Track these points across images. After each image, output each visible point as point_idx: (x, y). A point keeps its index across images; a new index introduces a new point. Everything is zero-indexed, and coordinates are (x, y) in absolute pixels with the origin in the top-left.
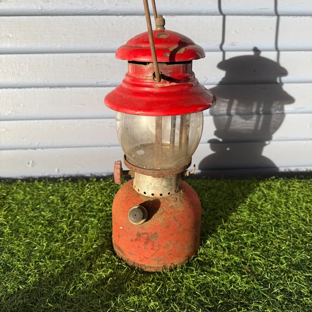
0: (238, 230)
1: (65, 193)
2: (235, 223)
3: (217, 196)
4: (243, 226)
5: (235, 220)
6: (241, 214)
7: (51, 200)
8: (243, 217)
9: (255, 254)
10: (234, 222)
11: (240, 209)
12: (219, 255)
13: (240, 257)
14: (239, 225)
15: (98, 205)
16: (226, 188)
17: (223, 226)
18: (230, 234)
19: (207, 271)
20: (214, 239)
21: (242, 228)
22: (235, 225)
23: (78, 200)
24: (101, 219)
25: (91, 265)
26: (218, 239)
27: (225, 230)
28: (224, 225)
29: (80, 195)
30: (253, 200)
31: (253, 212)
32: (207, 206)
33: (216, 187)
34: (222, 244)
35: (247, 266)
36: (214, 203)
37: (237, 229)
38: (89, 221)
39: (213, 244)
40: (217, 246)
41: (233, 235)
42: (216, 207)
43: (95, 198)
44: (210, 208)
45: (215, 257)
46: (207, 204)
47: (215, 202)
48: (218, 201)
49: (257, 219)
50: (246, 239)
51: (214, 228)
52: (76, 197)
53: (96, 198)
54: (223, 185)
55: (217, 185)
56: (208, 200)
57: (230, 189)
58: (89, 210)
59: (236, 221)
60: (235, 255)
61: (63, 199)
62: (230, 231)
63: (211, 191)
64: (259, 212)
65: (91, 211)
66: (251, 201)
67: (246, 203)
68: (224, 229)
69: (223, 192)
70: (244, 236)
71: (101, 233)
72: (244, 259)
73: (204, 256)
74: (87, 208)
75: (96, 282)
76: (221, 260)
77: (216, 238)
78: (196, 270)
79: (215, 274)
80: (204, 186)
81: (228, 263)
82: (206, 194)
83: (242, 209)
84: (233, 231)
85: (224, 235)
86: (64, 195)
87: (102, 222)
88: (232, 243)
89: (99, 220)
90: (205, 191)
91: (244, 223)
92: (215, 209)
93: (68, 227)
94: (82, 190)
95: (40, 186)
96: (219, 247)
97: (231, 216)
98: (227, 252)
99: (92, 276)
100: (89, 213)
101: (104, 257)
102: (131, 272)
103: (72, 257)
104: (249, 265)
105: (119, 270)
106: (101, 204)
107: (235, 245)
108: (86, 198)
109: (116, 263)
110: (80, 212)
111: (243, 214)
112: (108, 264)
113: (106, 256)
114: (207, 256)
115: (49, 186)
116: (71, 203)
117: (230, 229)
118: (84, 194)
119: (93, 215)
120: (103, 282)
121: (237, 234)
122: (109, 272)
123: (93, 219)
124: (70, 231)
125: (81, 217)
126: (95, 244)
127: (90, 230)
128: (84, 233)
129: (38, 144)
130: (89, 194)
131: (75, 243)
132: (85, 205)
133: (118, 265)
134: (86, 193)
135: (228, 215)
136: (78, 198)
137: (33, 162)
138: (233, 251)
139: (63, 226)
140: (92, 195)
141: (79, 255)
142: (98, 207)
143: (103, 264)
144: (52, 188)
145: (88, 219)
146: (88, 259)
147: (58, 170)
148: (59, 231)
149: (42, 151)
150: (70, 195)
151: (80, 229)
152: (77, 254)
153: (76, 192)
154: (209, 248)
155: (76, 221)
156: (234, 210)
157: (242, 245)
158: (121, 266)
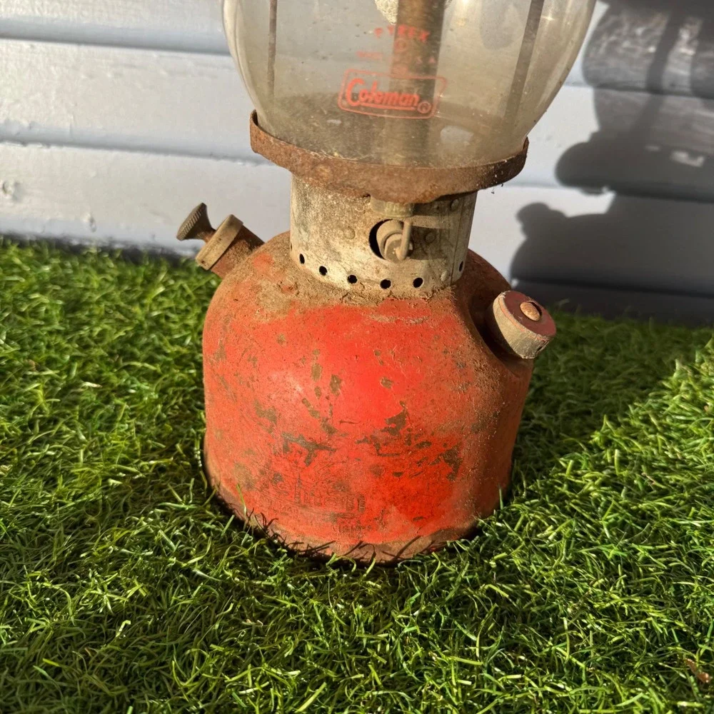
0: (668, 501)
1: (86, 289)
2: (660, 474)
3: (601, 368)
4: (691, 486)
5: (660, 461)
6: (683, 441)
7: (34, 304)
8: (689, 453)
10: (655, 469)
11: (683, 426)
12: (586, 590)
13: (671, 612)
14: (673, 482)
15: (181, 342)
16: (636, 347)
17: (614, 475)
18: (639, 509)
19: (526, 651)
20: (574, 523)
21: (686, 495)
22: (659, 480)
23: (122, 317)
24: (170, 391)
25: (77, 552)
26: (589, 526)
27: (620, 492)
28: (617, 473)
29: (131, 303)
32: (559, 397)
33: (601, 338)
34: (603, 548)
35: (696, 657)
37: (667, 498)
38: (133, 391)
39: (569, 544)
40: (584, 551)
41: (645, 517)
42: (592, 405)
43: (178, 319)
44: (569, 406)
45: (572, 596)
46: (561, 393)
48: (603, 389)
50: (699, 538)
51: (577, 481)
52: (118, 308)
53: (182, 320)
54: (629, 337)
55: (606, 332)
56: (568, 378)
58: (143, 355)
59: (663, 464)
60: (649, 602)
61: (73, 306)
62: (638, 499)
63: (582, 351)
65: (151, 360)
67: (706, 408)
68: (618, 488)
70: (694, 527)
71: (159, 436)
72: (688, 622)
73: (528, 586)
74: (142, 349)
75: (71, 624)
76: (594, 612)
77: (583, 517)
78: (486, 641)
79: (562, 672)
81: (622, 631)
82: (562, 358)
83: (691, 426)
84: (650, 503)
85: (617, 515)
86: (82, 296)
87: (174, 401)
88: (642, 551)
89: (163, 392)
90: (559, 348)
91: (693, 478)
92: (589, 413)
93: (53, 400)
94: (143, 289)
95: (17, 261)
96: (589, 557)
97: (648, 444)
98: (620, 583)
99: (65, 596)
100: (139, 364)
101: (135, 529)
102: (221, 604)
103: (20, 508)
104: (706, 652)
105: (175, 587)
106: (188, 341)
107: (656, 558)
108: (147, 317)
109: (170, 559)
110: (111, 355)
111: (691, 444)
112: (142, 556)
113: (145, 524)
114: (536, 587)
115: (47, 263)
116: (94, 322)
117: (639, 490)
118: (147, 301)
119: (155, 372)
120: (100, 630)
121: (666, 513)
122: (131, 592)
123: (145, 386)
124: (56, 412)
125: (111, 374)
126: (121, 474)
127: (119, 419)
128: (100, 429)
129: (30, 127)
130: (161, 303)
131: (54, 459)
132: (137, 336)
133: (176, 566)
134: (155, 300)
135: (635, 438)
136: (121, 313)
137: (17, 185)
138: (645, 583)
139: (36, 394)
140: (170, 309)
141: (48, 506)
142: (176, 348)
143: (124, 554)
144: (54, 269)
145: (129, 382)
146: (77, 525)
147: (92, 221)
148: (16, 409)
149: (45, 151)
150: (97, 297)
151: (92, 412)
152: (44, 499)
153: (119, 293)
154: (550, 555)
155: (88, 384)
156: (661, 425)
157: (682, 560)
158: (188, 572)
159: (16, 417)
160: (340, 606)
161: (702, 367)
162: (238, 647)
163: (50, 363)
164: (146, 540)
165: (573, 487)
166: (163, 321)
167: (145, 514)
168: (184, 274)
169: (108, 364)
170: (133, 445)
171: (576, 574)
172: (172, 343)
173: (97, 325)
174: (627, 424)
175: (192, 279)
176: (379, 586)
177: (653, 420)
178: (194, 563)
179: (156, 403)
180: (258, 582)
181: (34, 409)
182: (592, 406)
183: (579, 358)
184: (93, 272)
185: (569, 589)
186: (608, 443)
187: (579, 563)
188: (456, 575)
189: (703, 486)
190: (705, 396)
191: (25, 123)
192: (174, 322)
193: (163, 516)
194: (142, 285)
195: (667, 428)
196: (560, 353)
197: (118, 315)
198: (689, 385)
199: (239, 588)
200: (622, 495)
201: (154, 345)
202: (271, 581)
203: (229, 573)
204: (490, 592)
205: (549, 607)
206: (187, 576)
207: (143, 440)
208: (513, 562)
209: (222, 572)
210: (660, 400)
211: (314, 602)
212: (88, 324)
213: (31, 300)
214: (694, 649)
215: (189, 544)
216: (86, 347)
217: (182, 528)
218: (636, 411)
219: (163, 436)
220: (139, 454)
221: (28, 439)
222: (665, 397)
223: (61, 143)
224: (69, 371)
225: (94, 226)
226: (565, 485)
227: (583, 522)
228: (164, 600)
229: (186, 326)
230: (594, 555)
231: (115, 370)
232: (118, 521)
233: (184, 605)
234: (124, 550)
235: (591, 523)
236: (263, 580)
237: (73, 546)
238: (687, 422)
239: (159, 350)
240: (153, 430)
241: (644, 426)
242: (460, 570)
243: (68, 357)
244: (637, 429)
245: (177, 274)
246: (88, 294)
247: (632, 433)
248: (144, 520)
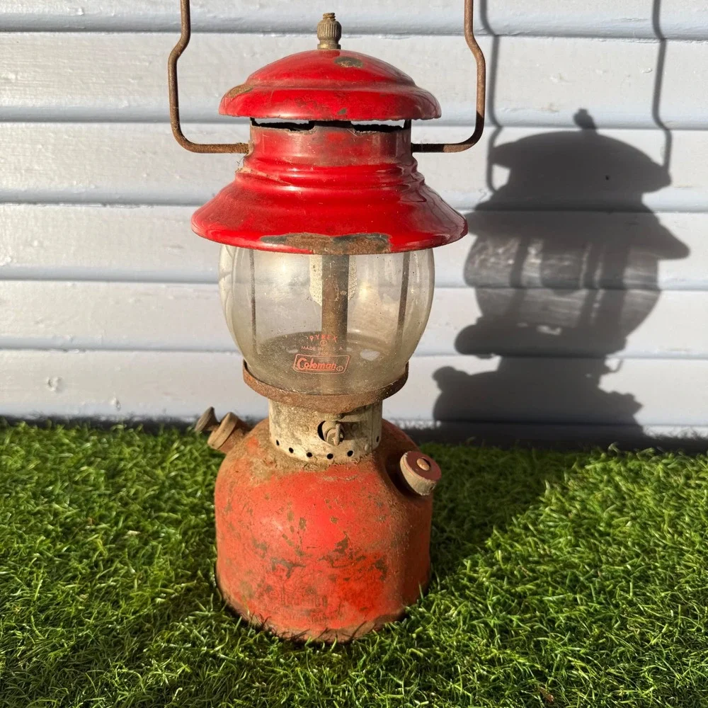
0: (535, 585)
1: (121, 460)
3: (496, 490)
4: (553, 573)
6: (551, 541)
7: (84, 475)
8: (555, 549)
9: (572, 651)
10: (529, 562)
11: (552, 529)
12: (476, 648)
13: (533, 659)
14: (542, 571)
15: (193, 495)
17: (500, 569)
18: (516, 591)
19: (436, 690)
20: (469, 604)
21: (549, 579)
22: (533, 570)
23: (149, 478)
24: (190, 533)
25: (140, 649)
26: (480, 605)
27: (503, 580)
28: (503, 567)
29: (154, 467)
30: (588, 507)
31: (583, 537)
32: (465, 514)
33: (497, 466)
34: (488, 620)
35: (546, 685)
36: (486, 509)
37: (535, 582)
38: (163, 535)
39: (465, 618)
40: (475, 622)
41: (521, 597)
43: (189, 477)
44: (472, 521)
45: (467, 653)
46: (466, 511)
47: (488, 505)
48: (496, 505)
49: (591, 556)
50: (554, 609)
51: (475, 575)
52: (146, 472)
53: (192, 477)
55: (501, 460)
57: (532, 475)
58: (168, 507)
59: (536, 559)
60: (517, 653)
61: (113, 473)
62: (517, 584)
63: (483, 477)
64: (600, 539)
65: (173, 510)
66: (584, 509)
67: (570, 515)
68: (502, 578)
69: (514, 481)
70: (551, 601)
71: (185, 565)
72: (542, 664)
73: (438, 649)
74: (166, 502)
75: (144, 694)
76: (481, 662)
77: (476, 600)
79: (458, 700)
80: (466, 462)
81: (498, 671)
82: (467, 485)
83: (558, 529)
84: (523, 587)
85: (499, 596)
86: (118, 465)
87: (193, 540)
88: (516, 619)
89: (184, 534)
91: (555, 567)
92: (485, 524)
93: (108, 546)
94: (163, 455)
95: (67, 441)
96: (479, 627)
97: (526, 545)
98: (498, 642)
99: (138, 677)
100: (165, 515)
101: (176, 630)
102: (238, 675)
103: (98, 623)
104: (554, 682)
105: (207, 666)
106: (199, 494)
107: (524, 624)
108: (167, 477)
109: (203, 648)
110: (145, 509)
111: (556, 542)
112: (184, 648)
113: (183, 627)
114: (443, 649)
115: (87, 441)
116: (129, 484)
117: (517, 578)
118: (167, 464)
119: (177, 520)
120: (162, 696)
121: (535, 593)
122: (180, 671)
123: (172, 531)
124: (111, 554)
125: (147, 523)
126: (162, 594)
127: (157, 556)
128: (144, 564)
129: (72, 339)
130: (176, 465)
131: (114, 587)
132: (161, 493)
133: (207, 653)
134: (171, 463)
135: (517, 541)
136: (148, 476)
137: (59, 380)
138: (516, 640)
139: (96, 543)
140: (183, 469)
141: (116, 620)
142: (191, 499)
143: (171, 648)
144: (94, 445)
145: (160, 528)
146: (137, 631)
147: (118, 403)
148: (84, 554)
149: (82, 355)
150: (130, 465)
151: (137, 552)
152: (113, 615)
153: (145, 460)
154: (452, 627)
155: (130, 532)
156: (536, 530)
157: (543, 625)
158: (214, 656)
159: (85, 560)
160: (315, 670)
161: (569, 483)
162: (251, 700)
163: (102, 518)
164: (185, 638)
165: (471, 580)
166: (179, 479)
167: (182, 620)
168: (190, 439)
169: (143, 516)
170: (168, 573)
171: (471, 639)
172: (188, 495)
173: (132, 487)
174: (512, 531)
175: (198, 444)
176: (340, 656)
177: (531, 527)
178: (219, 650)
179: (181, 542)
180: (261, 660)
181: (97, 553)
182: (487, 520)
183: (480, 483)
184: (124, 445)
185: (465, 649)
186: (498, 546)
187: (472, 630)
188: (390, 645)
189: (562, 572)
190: (570, 505)
191: (68, 337)
192: (187, 479)
193: (195, 622)
194: (161, 452)
195: (541, 532)
196: (467, 480)
197: (146, 478)
198: (558, 499)
199: (248, 665)
200: (505, 583)
201: (174, 498)
202: (269, 658)
203: (242, 655)
204: (413, 654)
205: (451, 661)
206: (214, 659)
207: (175, 570)
208: (428, 634)
209: (237, 655)
210: (536, 511)
211: (298, 669)
212: (124, 486)
213: (81, 472)
214: (545, 680)
215: (213, 638)
216: (125, 504)
217: (208, 628)
218: (519, 520)
219: (188, 566)
220: (174, 579)
221: (96, 576)
222: (541, 508)
223: (93, 349)
224: (116, 524)
225: (119, 406)
226: (465, 579)
227: (477, 603)
228: (201, 675)
229: (196, 482)
230: (483, 625)
231: (149, 520)
232: (165, 626)
233: (214, 677)
234: (172, 645)
235: (482, 604)
236: (264, 658)
237: (138, 645)
238: (556, 527)
239: (178, 502)
240: (180, 562)
241: (523, 532)
242: (392, 641)
243: (114, 513)
244: (519, 535)
245: (185, 439)
246: (122, 464)
247: (516, 538)
248: (183, 624)
